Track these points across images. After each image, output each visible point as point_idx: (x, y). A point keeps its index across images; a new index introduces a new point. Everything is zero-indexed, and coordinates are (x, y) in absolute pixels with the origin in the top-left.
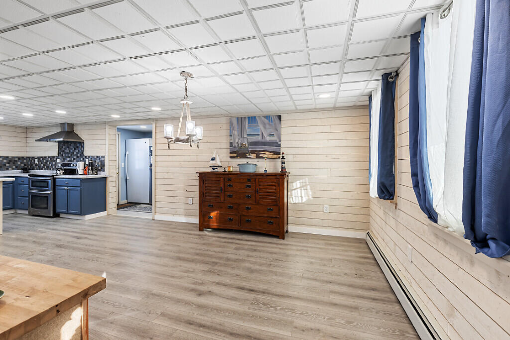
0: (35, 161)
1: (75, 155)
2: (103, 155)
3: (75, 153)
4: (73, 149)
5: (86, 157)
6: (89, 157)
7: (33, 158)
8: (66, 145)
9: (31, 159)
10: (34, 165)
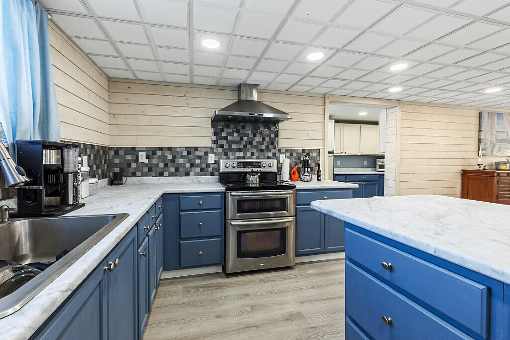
0: (137, 157)
1: (255, 147)
2: (317, 147)
3: (255, 143)
4: (251, 135)
5: (280, 150)
6: (287, 151)
7: (133, 151)
8: (232, 126)
9: (121, 153)
10: (134, 165)
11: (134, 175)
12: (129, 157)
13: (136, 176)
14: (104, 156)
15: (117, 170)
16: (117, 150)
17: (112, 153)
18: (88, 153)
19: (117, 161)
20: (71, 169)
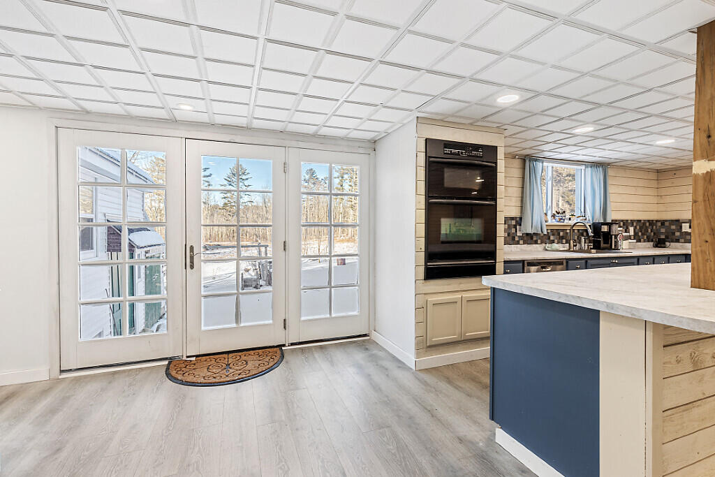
0: (681, 227)
7: (678, 222)
9: (667, 224)
10: (678, 234)
11: (677, 241)
12: (673, 227)
13: (679, 242)
14: (651, 227)
15: (663, 237)
16: (663, 222)
17: (659, 224)
18: (635, 225)
19: (663, 230)
20: (614, 233)
